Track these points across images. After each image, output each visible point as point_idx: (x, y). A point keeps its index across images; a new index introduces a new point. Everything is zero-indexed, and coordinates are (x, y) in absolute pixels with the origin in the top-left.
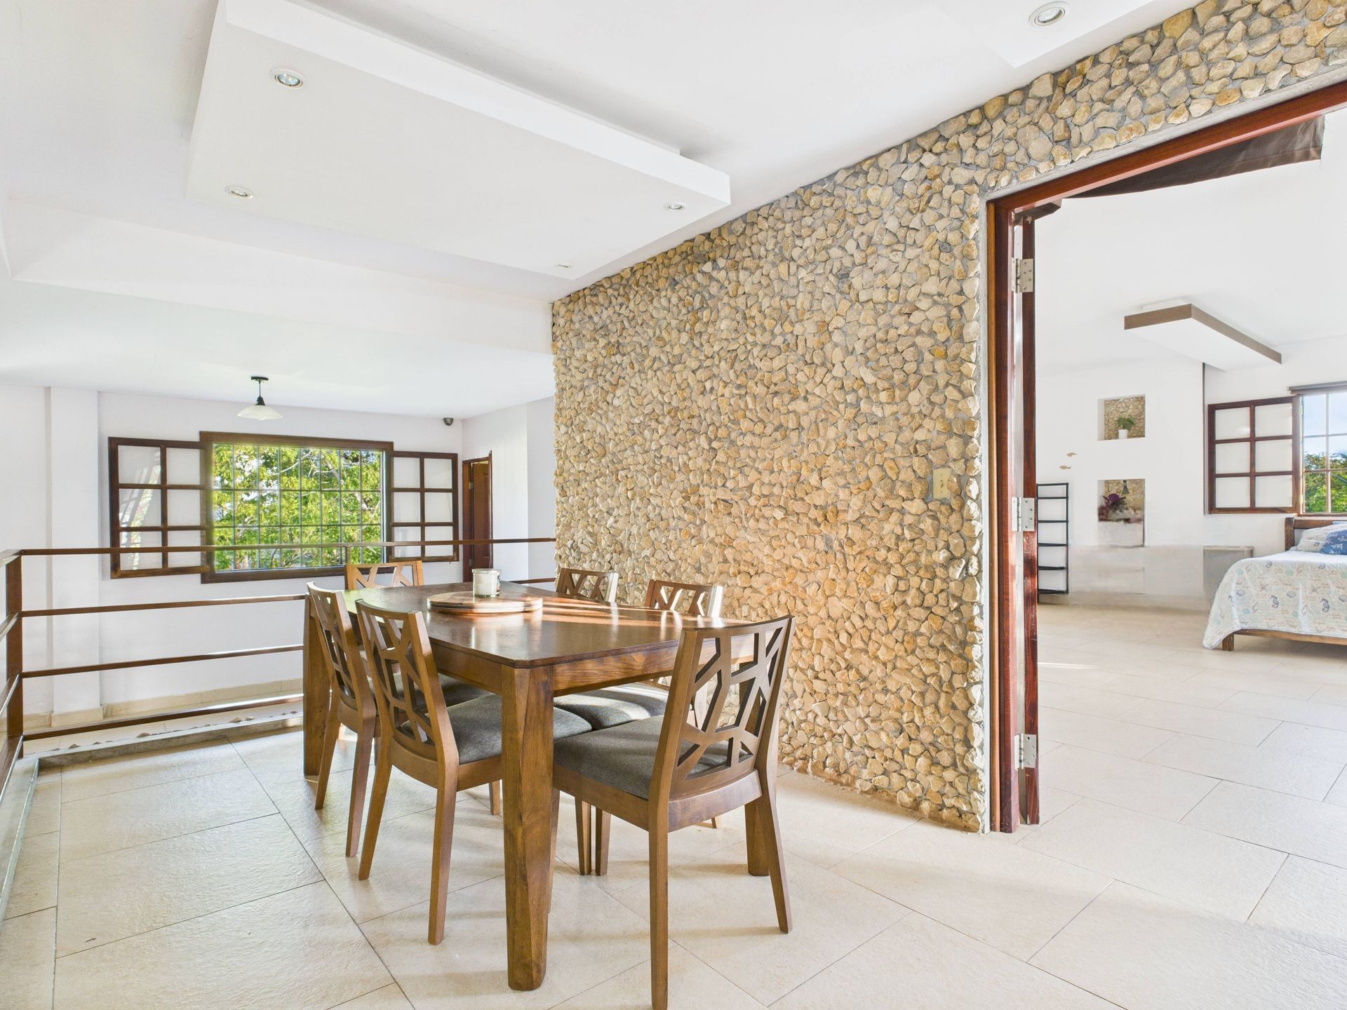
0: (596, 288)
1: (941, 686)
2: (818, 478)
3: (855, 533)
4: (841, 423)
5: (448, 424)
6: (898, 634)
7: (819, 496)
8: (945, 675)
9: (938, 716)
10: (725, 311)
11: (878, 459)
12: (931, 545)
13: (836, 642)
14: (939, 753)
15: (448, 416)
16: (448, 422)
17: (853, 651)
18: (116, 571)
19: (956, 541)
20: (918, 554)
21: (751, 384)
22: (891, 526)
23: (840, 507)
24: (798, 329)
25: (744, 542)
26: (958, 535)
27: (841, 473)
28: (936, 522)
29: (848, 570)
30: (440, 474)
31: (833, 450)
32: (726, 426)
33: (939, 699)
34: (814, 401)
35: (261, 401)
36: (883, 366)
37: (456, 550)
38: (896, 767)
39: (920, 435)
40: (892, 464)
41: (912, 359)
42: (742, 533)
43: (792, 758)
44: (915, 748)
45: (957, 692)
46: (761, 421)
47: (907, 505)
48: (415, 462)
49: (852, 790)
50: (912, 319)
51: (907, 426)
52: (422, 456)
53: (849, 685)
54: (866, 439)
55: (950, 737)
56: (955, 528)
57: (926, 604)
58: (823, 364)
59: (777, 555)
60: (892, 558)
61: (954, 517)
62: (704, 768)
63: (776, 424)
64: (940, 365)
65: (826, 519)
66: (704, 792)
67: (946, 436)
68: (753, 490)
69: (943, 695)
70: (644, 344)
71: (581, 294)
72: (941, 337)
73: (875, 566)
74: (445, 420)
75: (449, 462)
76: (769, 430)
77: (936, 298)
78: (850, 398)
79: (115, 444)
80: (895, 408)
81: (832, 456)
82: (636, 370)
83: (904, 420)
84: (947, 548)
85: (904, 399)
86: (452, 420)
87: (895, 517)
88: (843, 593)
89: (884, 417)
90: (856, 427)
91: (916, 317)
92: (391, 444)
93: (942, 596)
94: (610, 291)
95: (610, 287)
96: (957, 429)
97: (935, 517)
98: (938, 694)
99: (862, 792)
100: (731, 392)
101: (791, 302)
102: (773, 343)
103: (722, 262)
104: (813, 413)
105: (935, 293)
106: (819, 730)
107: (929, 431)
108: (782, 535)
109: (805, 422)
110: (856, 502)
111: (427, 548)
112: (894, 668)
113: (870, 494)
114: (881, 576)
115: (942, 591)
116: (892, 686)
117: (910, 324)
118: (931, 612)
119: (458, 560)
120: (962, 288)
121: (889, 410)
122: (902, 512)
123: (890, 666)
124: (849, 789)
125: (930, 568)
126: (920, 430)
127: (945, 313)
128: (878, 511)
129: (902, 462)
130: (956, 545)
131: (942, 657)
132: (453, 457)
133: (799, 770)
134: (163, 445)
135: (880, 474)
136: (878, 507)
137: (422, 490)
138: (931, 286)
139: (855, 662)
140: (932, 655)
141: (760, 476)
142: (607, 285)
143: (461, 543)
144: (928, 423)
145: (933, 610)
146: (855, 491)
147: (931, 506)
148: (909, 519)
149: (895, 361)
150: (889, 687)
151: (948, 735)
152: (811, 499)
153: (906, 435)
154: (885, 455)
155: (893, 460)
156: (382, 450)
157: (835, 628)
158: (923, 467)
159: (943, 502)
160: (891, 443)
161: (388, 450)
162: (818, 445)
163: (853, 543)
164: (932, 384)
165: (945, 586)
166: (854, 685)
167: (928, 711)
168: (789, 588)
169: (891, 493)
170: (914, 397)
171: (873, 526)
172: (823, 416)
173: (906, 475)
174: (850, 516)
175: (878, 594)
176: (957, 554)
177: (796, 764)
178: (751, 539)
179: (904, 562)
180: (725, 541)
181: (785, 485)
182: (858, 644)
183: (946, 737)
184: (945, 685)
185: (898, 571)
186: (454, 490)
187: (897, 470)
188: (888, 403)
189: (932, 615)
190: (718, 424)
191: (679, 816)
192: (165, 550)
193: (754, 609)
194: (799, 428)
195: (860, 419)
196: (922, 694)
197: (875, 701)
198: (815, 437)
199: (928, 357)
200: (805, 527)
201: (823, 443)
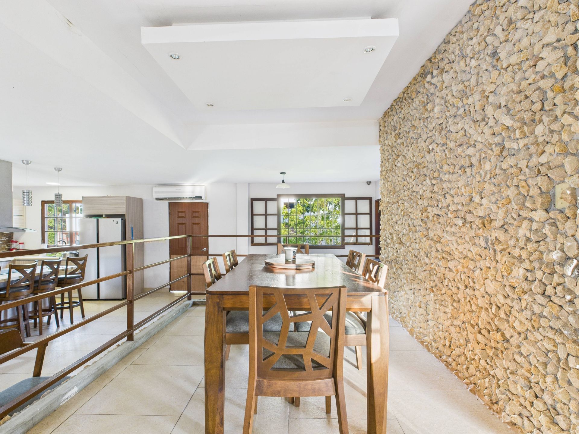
0: (391, 108)
1: (559, 363)
2: (479, 198)
3: (502, 236)
4: (493, 159)
5: (368, 184)
6: (527, 313)
7: (481, 210)
8: (562, 354)
9: (557, 386)
10: (437, 101)
11: (515, 181)
12: (552, 247)
13: (490, 310)
14: (557, 416)
15: (369, 180)
16: (369, 183)
17: (500, 319)
18: (253, 244)
19: (569, 244)
20: (542, 253)
21: (448, 142)
22: (523, 231)
23: (492, 217)
24: (471, 100)
25: (446, 240)
26: (572, 238)
27: (494, 194)
28: (554, 228)
29: (497, 262)
30: (364, 206)
31: (489, 178)
32: (438, 170)
33: (558, 372)
34: (479, 146)
35: (283, 182)
36: (519, 111)
37: (371, 240)
38: (528, 414)
39: (543, 159)
40: (524, 184)
41: (537, 100)
42: (445, 234)
43: (469, 381)
44: (539, 405)
45: (572, 371)
46: (453, 164)
47: (533, 215)
48: (353, 202)
49: (499, 418)
50: (538, 69)
51: (535, 154)
52: (356, 199)
53: (498, 343)
54: (508, 167)
55: (566, 406)
56: (570, 233)
57: (546, 293)
58: (483, 120)
59: (461, 248)
60: (524, 255)
61: (569, 224)
62: (293, 367)
63: (460, 165)
64: (559, 100)
65: (484, 226)
66: (285, 380)
67: (562, 156)
68: (449, 208)
69: (560, 370)
70: (408, 131)
71: (387, 112)
72: (559, 76)
73: (512, 260)
74: (367, 182)
75: (368, 201)
76: (456, 170)
77: (555, 44)
78: (497, 139)
79: (252, 200)
80: (525, 141)
81: (488, 182)
82: (405, 146)
83: (533, 149)
84: (562, 250)
85: (532, 133)
86: (370, 182)
87: (525, 223)
88: (494, 278)
89: (519, 149)
90: (502, 159)
91: (541, 66)
92: (344, 195)
93: (559, 288)
94: (396, 107)
95: (396, 105)
96: (571, 149)
97: (554, 224)
98: (557, 368)
99: (505, 422)
100: (440, 150)
101: (467, 83)
102: (458, 113)
103: (435, 72)
104: (477, 154)
105: (555, 40)
106: (481, 368)
107: (551, 154)
108: (463, 237)
109: (474, 161)
110: (501, 214)
111: (359, 238)
112: (526, 338)
113: (509, 207)
114: (517, 268)
115: (559, 284)
116: (524, 350)
117: (537, 73)
118: (551, 301)
119: (372, 245)
120: (576, 27)
121: (522, 143)
122: (531, 220)
123: (523, 336)
124: (498, 416)
125: (551, 264)
126: (544, 154)
127: (562, 54)
128: (515, 219)
129: (531, 182)
130: (569, 247)
131: (559, 339)
132: (370, 199)
133: (471, 391)
134: (266, 200)
135: (516, 192)
136: (515, 217)
137: (357, 214)
138: (551, 37)
139: (501, 327)
140: (550, 334)
141: (452, 199)
142: (395, 104)
143: (374, 236)
144: (549, 149)
145: (552, 299)
146: (500, 206)
147: (551, 214)
148: (535, 226)
149: (526, 104)
150: (522, 352)
151: (565, 404)
152: (477, 212)
153: (534, 160)
154: (520, 177)
155: (525, 181)
156: (340, 197)
157: (490, 301)
158: (545, 184)
159: (561, 212)
160: (524, 167)
161: (343, 197)
162: (481, 175)
163: (500, 242)
164: (552, 116)
165: (561, 280)
166: (500, 344)
167: (549, 379)
168: (466, 270)
169: (523, 206)
170: (539, 129)
171: (511, 230)
172: (484, 155)
173: (534, 191)
174: (498, 224)
175: (514, 281)
176: (571, 255)
177: (470, 386)
178: (449, 238)
179: (531, 258)
180: (437, 239)
181: (464, 203)
182: (502, 315)
183: (563, 405)
184: (562, 362)
185: (527, 265)
186: (370, 214)
187: (527, 188)
188: (522, 138)
189: (551, 303)
190: (434, 170)
191: (265, 389)
192: (266, 236)
193: (451, 282)
194: (471, 166)
195: (505, 153)
196: (545, 365)
197: (515, 360)
198: (479, 170)
199: (550, 94)
200: (474, 231)
201: (483, 173)
